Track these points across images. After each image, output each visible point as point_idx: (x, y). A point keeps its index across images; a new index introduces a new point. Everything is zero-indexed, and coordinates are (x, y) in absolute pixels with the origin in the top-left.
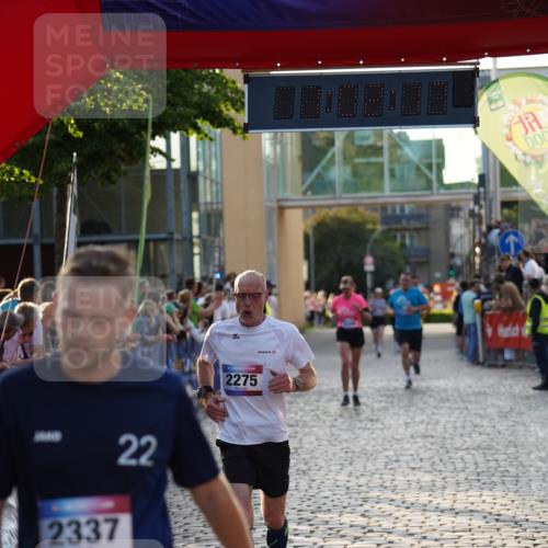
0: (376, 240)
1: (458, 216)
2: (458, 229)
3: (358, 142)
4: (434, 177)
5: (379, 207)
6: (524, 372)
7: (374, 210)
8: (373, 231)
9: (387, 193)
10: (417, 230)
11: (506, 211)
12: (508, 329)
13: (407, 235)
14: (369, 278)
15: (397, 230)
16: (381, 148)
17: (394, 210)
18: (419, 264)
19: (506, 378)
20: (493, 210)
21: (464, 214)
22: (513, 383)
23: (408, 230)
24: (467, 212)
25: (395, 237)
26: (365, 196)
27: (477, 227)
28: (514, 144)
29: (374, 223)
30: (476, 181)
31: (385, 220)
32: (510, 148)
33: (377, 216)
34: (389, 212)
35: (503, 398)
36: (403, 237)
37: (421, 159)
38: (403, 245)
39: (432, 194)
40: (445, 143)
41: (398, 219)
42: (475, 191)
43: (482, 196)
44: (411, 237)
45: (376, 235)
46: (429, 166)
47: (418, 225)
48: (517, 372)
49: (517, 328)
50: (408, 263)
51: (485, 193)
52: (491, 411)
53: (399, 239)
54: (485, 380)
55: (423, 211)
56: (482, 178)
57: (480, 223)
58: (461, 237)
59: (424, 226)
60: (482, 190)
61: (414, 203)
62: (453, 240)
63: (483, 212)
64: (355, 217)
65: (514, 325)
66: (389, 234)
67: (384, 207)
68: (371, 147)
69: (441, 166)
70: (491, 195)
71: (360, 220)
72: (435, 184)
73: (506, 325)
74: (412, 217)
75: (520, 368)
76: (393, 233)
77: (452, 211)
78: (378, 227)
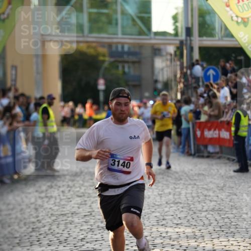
2: (159, 63)
6: (222, 161)
8: (103, 62)
10: (134, 63)
12: (211, 132)
13: (126, 66)
14: (102, 95)
15: (120, 62)
17: (117, 47)
18: (135, 86)
19: (212, 165)
22: (218, 168)
23: (127, 62)
25: (118, 67)
28: (231, 10)
29: (104, 56)
31: (112, 54)
32: (228, 12)
34: (114, 49)
35: (215, 177)
36: (123, 67)
38: (124, 73)
39: (151, 38)
41: (122, 53)
44: (129, 68)
45: (106, 65)
47: (134, 59)
48: (218, 161)
49: (217, 132)
50: (127, 85)
52: (211, 186)
53: (120, 68)
54: (199, 166)
55: (137, 50)
58: (162, 69)
59: (138, 60)
62: (156, 72)
64: (91, 51)
65: (215, 130)
66: (114, 65)
67: (110, 45)
73: (210, 129)
74: (130, 53)
75: (219, 158)
76: (116, 64)
78: (107, 59)
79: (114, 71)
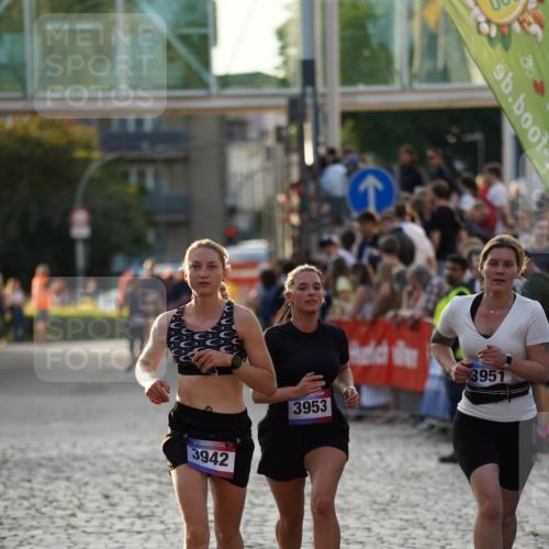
0: (92, 181)
1: (245, 138)
7: (86, 122)
8: (87, 162)
10: (169, 162)
13: (149, 172)
14: (80, 251)
15: (131, 162)
23: (152, 161)
25: (126, 175)
29: (88, 148)
31: (109, 142)
33: (91, 133)
34: (115, 128)
36: (142, 176)
38: (142, 190)
41: (132, 140)
44: (157, 176)
45: (92, 171)
47: (171, 153)
49: (384, 349)
53: (133, 179)
55: (179, 127)
59: (180, 154)
64: (50, 137)
65: (379, 343)
66: (115, 170)
71: (62, 142)
74: (158, 137)
76: (122, 168)
78: (96, 155)
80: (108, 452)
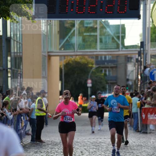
0: (93, 72)
1: (131, 62)
2: (131, 67)
3: (86, 25)
4: (120, 43)
5: (94, 57)
7: (92, 58)
8: (91, 68)
9: (98, 50)
10: (112, 67)
11: (153, 59)
13: (107, 70)
14: (89, 90)
15: (103, 67)
16: (96, 28)
17: (101, 58)
19: (151, 139)
20: (147, 59)
21: (134, 60)
23: (108, 67)
24: (135, 59)
25: (102, 71)
26: (88, 51)
27: (139, 67)
29: (92, 64)
30: (139, 45)
31: (97, 63)
33: (93, 61)
34: (99, 59)
36: (105, 71)
37: (114, 34)
38: (105, 75)
39: (119, 51)
40: (126, 26)
41: (103, 62)
42: (139, 50)
43: (142, 52)
44: (109, 71)
45: (93, 70)
46: (118, 37)
47: (113, 65)
50: (107, 83)
51: (143, 51)
54: (141, 139)
55: (115, 59)
56: (142, 43)
57: (141, 65)
59: (115, 66)
60: (142, 49)
61: (111, 55)
62: (128, 73)
63: (142, 60)
64: (83, 61)
66: (99, 69)
67: (97, 56)
68: (91, 28)
69: (123, 37)
70: (146, 52)
71: (86, 62)
72: (121, 46)
73: (151, 114)
76: (101, 69)
77: (128, 59)
78: (94, 66)
79: (98, 74)
80: (86, 141)
